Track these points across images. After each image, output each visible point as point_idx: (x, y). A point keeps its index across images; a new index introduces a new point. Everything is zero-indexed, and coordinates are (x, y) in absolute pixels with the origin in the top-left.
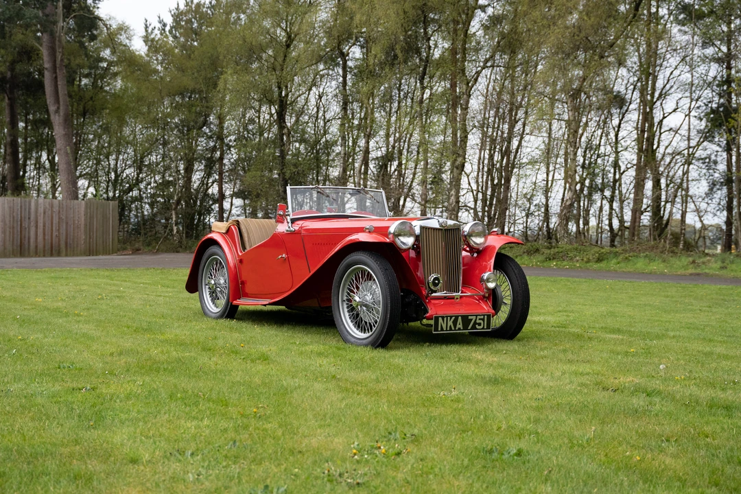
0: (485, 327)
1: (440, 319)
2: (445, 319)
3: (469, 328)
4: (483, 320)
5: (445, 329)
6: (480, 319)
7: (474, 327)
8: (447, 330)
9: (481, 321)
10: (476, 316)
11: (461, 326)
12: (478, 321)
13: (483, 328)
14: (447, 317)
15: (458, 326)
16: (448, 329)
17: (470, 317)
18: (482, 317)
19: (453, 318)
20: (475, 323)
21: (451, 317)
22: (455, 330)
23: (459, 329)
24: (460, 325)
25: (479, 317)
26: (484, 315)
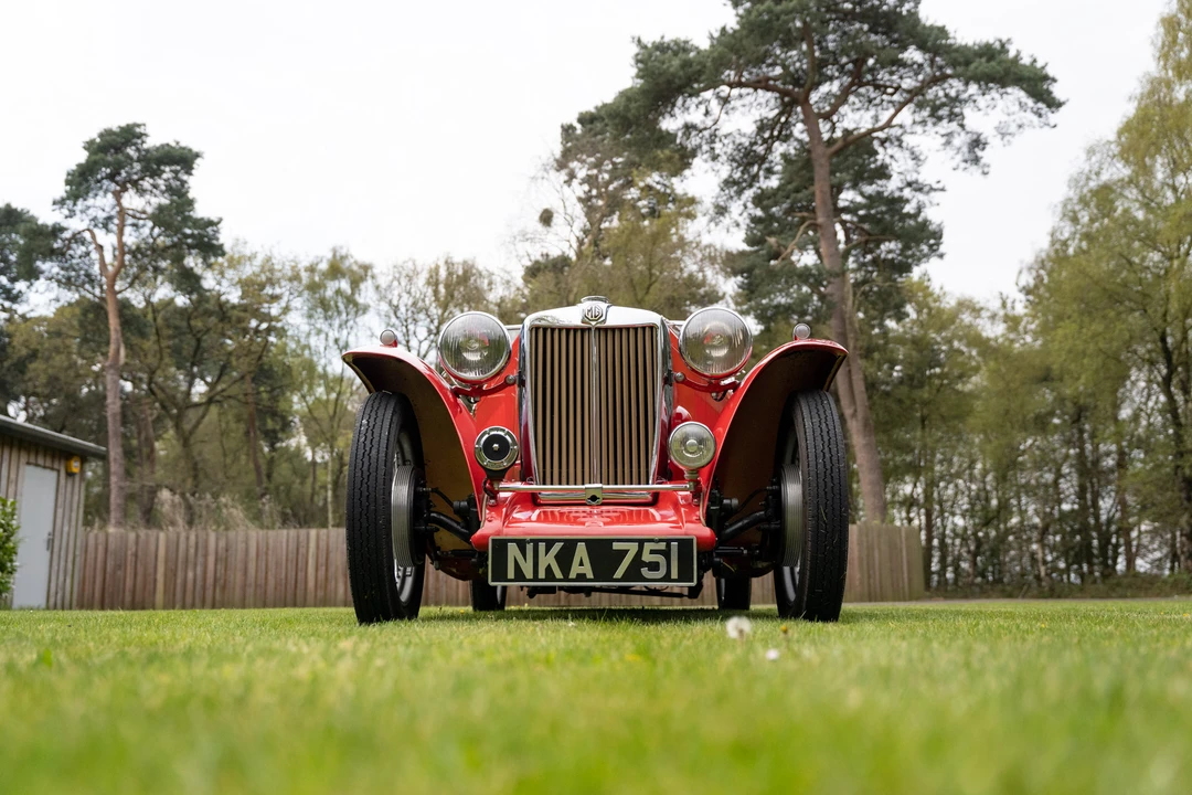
0: (674, 575)
1: (513, 550)
2: (530, 547)
3: (619, 573)
4: (666, 554)
5: (529, 575)
6: (652, 552)
7: (634, 572)
8: (536, 579)
9: (660, 559)
10: (641, 542)
11: (587, 570)
12: (647, 557)
13: (667, 578)
14: (536, 542)
15: (575, 570)
16: (542, 575)
17: (616, 546)
18: (662, 546)
19: (557, 547)
20: (637, 562)
21: (550, 543)
22: (566, 579)
23: (581, 577)
24: (582, 564)
25: (648, 547)
26: (668, 542)
